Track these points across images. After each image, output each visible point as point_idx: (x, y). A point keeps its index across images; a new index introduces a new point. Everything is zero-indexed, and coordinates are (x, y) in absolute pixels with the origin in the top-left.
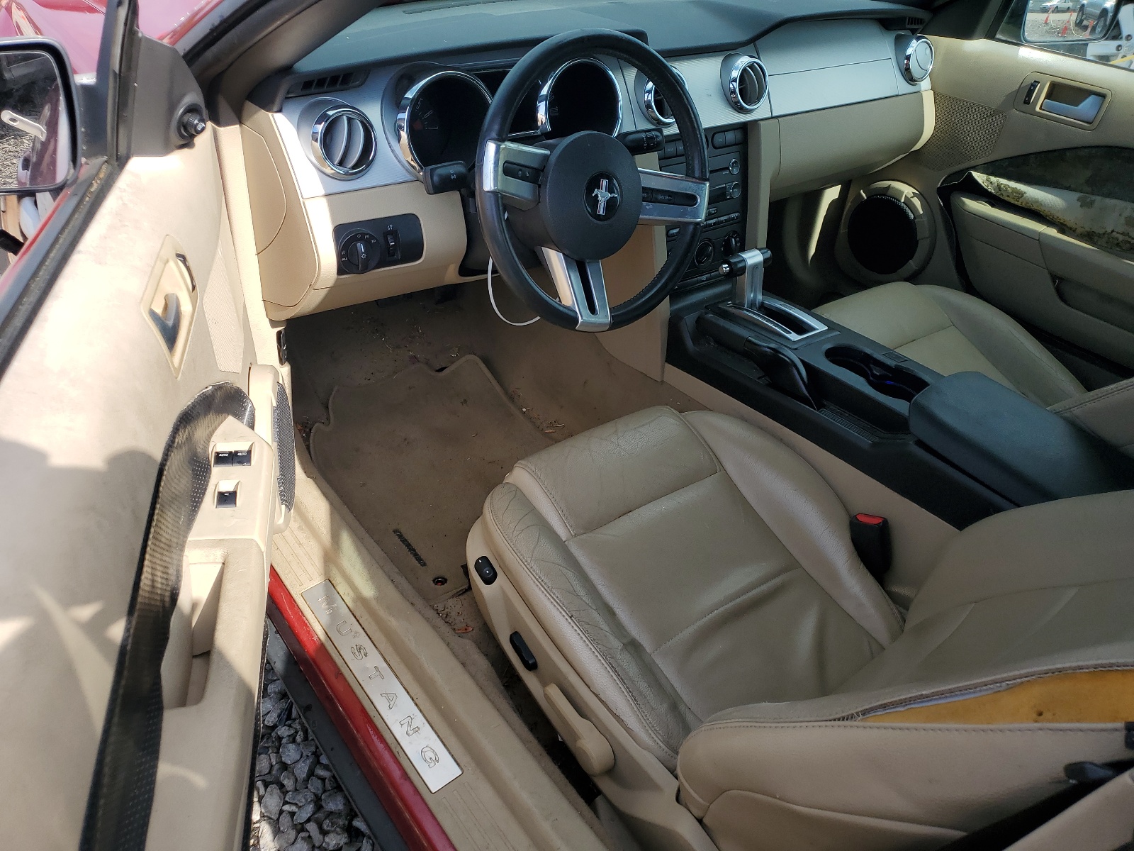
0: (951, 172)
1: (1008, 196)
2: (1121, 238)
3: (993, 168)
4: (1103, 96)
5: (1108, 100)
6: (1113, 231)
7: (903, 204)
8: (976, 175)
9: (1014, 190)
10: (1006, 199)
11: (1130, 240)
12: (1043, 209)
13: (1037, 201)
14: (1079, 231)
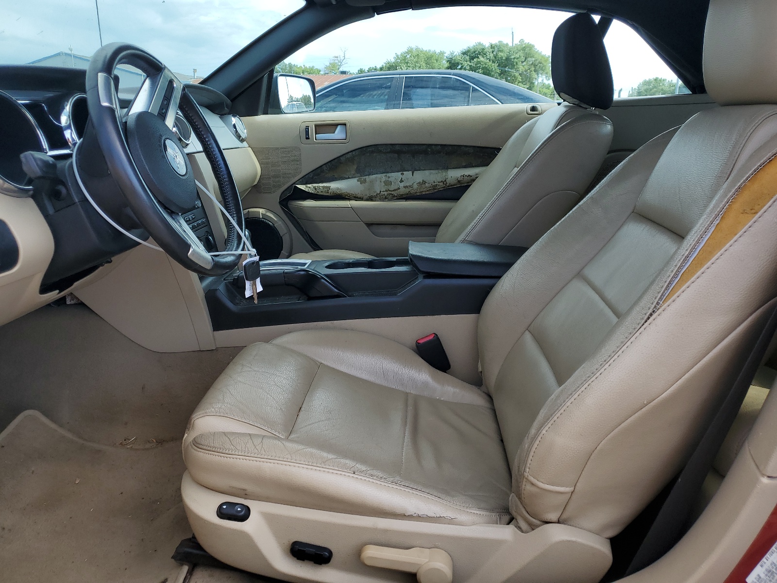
0: (282, 191)
1: (322, 192)
2: (386, 193)
3: (306, 180)
4: (345, 124)
5: (348, 125)
6: (380, 192)
7: (262, 219)
8: (298, 186)
9: (324, 187)
10: (321, 194)
11: (390, 192)
12: (343, 192)
13: (338, 189)
14: (365, 197)
